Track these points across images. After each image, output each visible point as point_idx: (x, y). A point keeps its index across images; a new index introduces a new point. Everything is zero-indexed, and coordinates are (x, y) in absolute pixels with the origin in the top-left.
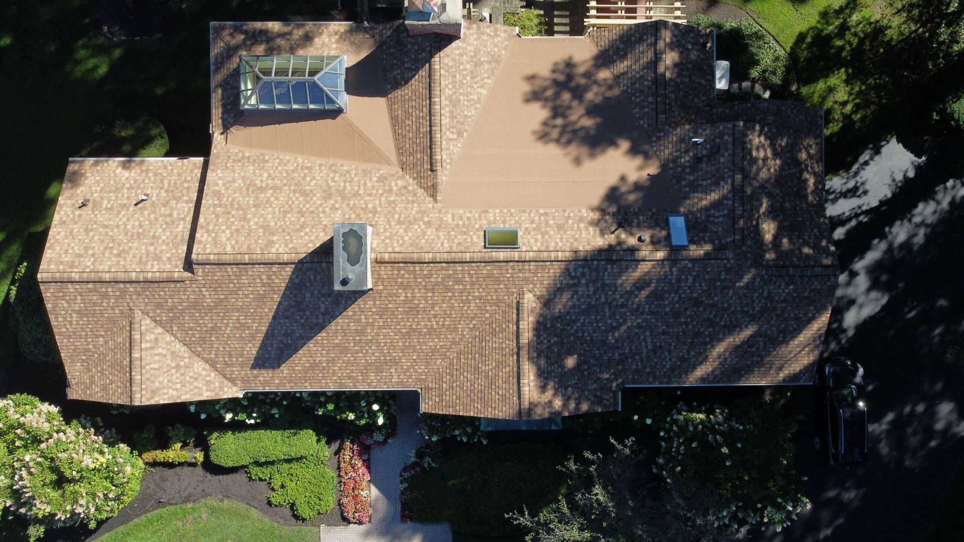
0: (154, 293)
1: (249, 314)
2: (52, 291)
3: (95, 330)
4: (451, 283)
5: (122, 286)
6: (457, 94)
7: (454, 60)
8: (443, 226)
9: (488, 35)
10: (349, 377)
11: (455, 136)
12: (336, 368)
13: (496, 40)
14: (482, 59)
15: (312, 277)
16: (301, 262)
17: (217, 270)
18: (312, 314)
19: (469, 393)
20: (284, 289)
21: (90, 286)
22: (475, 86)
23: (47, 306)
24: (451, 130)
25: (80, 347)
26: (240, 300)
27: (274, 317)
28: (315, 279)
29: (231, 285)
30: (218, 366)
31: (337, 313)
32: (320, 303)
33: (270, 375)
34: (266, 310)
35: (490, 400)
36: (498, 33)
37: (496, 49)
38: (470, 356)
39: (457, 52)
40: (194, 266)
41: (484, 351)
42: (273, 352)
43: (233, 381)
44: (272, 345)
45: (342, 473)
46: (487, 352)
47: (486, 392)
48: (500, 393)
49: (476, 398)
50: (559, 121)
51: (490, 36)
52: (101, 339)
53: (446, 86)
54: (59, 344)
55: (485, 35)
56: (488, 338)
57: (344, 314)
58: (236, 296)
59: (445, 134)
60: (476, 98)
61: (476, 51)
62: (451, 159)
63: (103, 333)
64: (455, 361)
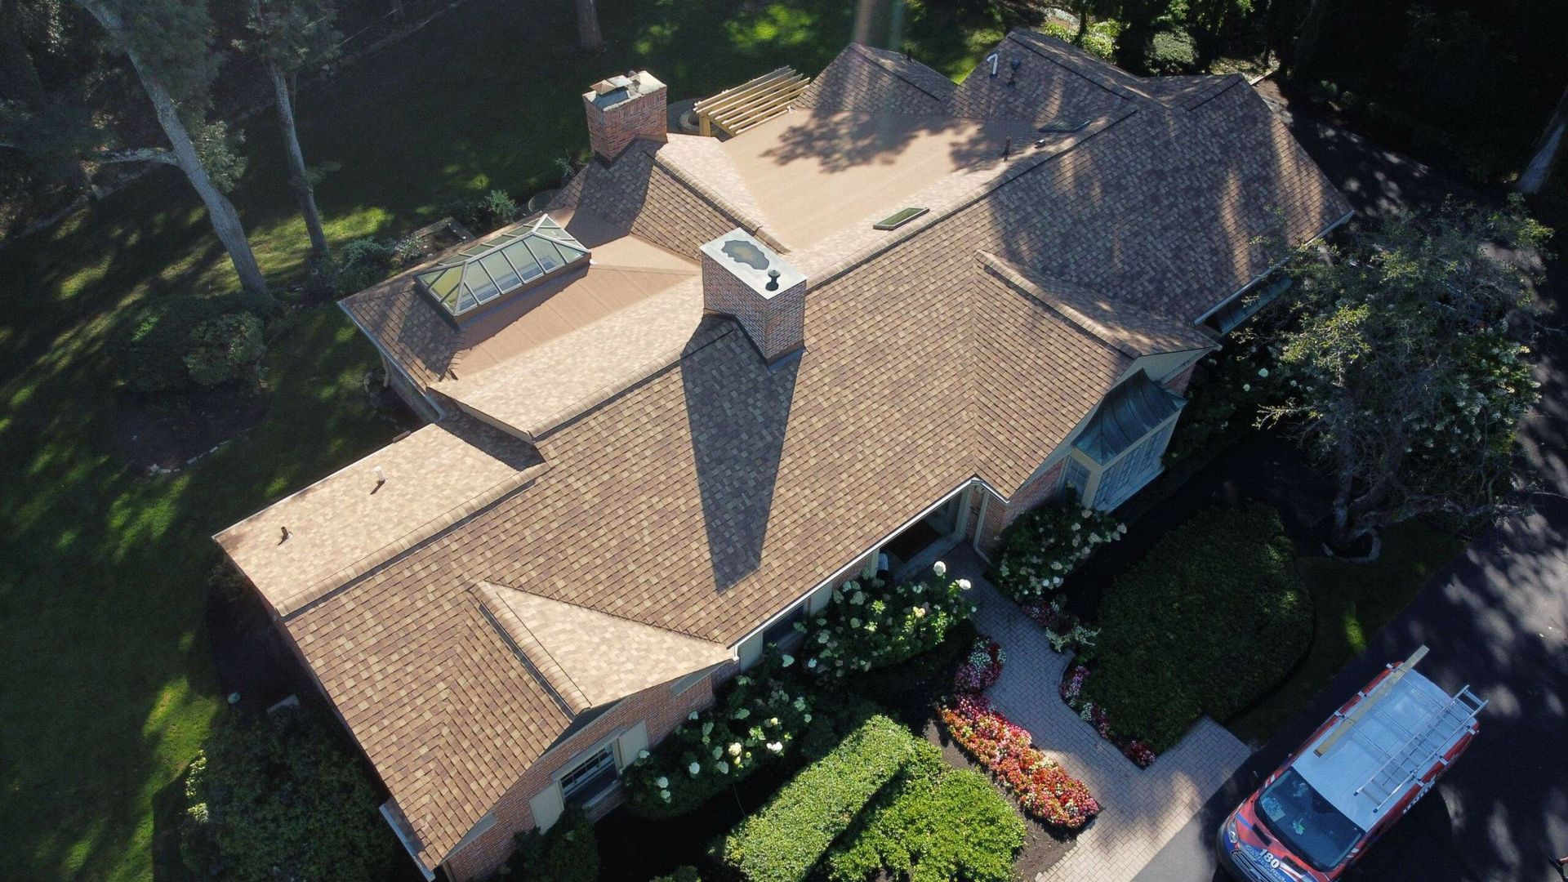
0: (495, 532)
1: (662, 487)
2: (313, 627)
3: (421, 671)
4: (891, 288)
5: (435, 547)
10: (871, 517)
12: (842, 511)
15: (715, 372)
16: (686, 355)
17: (575, 433)
18: (750, 433)
19: (1040, 410)
20: (685, 414)
21: (380, 578)
23: (313, 666)
25: (408, 729)
26: (635, 468)
27: (701, 471)
28: (721, 373)
29: (609, 449)
30: (667, 618)
31: (784, 413)
32: (750, 408)
33: (757, 586)
34: (684, 465)
35: (1073, 386)
38: (994, 375)
40: (538, 445)
41: (1005, 351)
42: (735, 538)
43: (704, 636)
44: (725, 523)
45: (984, 758)
46: (1010, 348)
47: (1058, 384)
48: (1075, 365)
49: (1055, 405)
52: (441, 685)
54: (365, 746)
56: (993, 335)
57: (793, 408)
58: (626, 465)
63: (439, 670)
64: (983, 399)
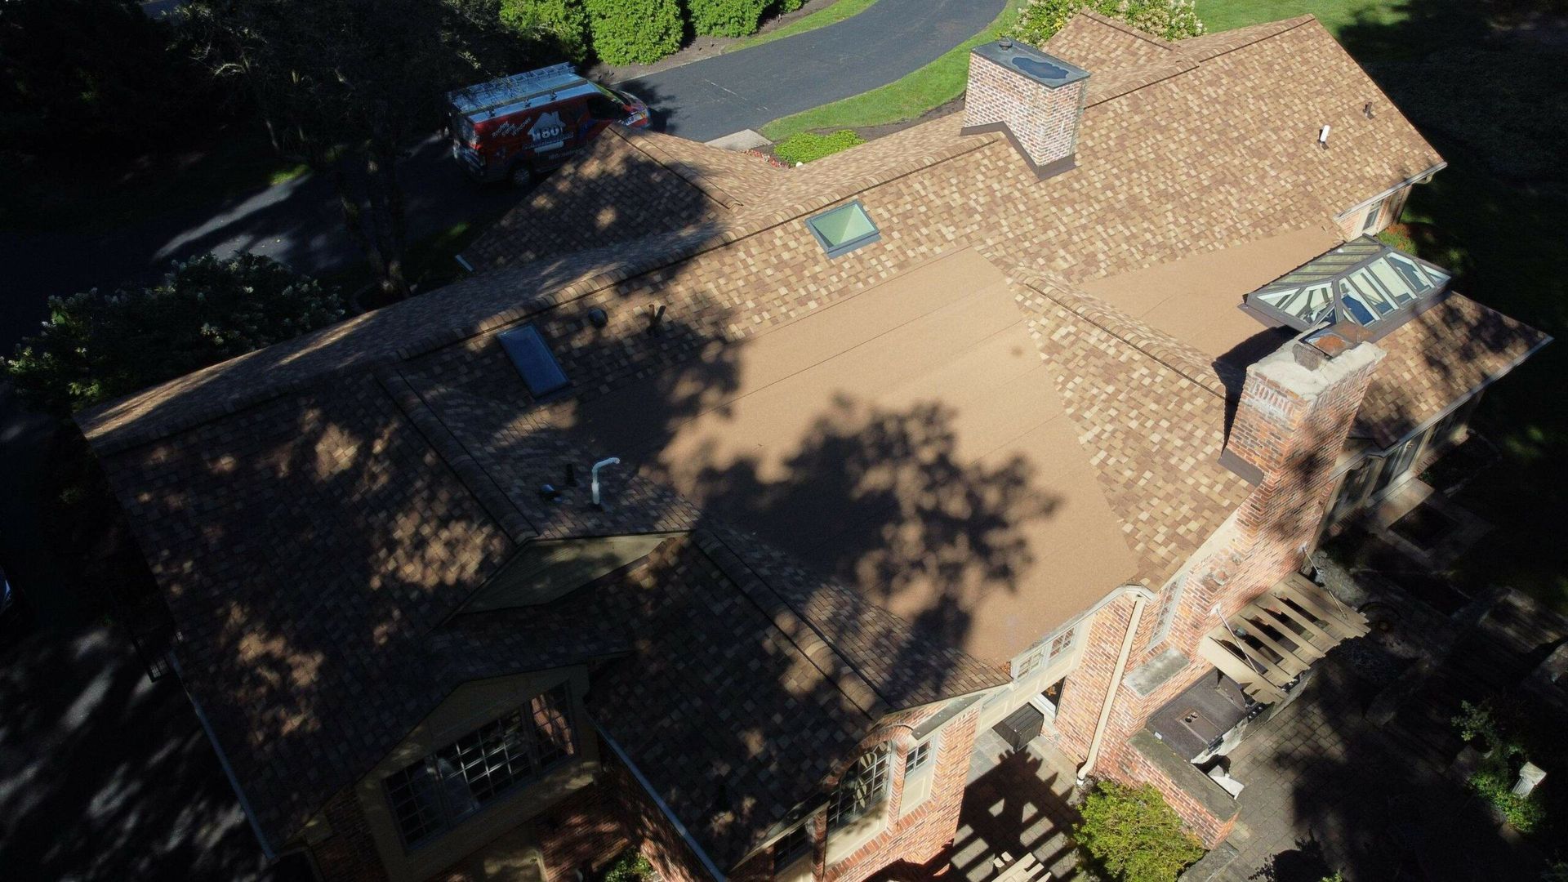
6: (1121, 386)
7: (1191, 416)
8: (945, 216)
9: (1186, 520)
11: (1056, 337)
13: (1162, 529)
14: (1148, 475)
22: (1109, 428)
24: (1072, 338)
36: (1173, 545)
37: (1144, 516)
39: (1199, 433)
50: (927, 455)
51: (1179, 524)
53: (1153, 375)
55: (1190, 514)
59: (1074, 324)
60: (1087, 415)
61: (1171, 473)
62: (1027, 309)
